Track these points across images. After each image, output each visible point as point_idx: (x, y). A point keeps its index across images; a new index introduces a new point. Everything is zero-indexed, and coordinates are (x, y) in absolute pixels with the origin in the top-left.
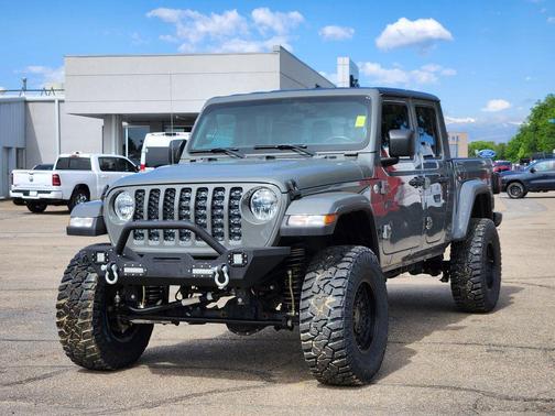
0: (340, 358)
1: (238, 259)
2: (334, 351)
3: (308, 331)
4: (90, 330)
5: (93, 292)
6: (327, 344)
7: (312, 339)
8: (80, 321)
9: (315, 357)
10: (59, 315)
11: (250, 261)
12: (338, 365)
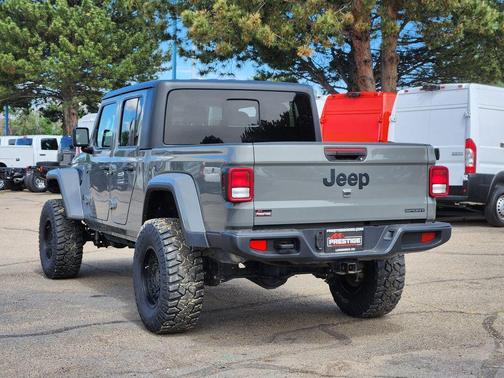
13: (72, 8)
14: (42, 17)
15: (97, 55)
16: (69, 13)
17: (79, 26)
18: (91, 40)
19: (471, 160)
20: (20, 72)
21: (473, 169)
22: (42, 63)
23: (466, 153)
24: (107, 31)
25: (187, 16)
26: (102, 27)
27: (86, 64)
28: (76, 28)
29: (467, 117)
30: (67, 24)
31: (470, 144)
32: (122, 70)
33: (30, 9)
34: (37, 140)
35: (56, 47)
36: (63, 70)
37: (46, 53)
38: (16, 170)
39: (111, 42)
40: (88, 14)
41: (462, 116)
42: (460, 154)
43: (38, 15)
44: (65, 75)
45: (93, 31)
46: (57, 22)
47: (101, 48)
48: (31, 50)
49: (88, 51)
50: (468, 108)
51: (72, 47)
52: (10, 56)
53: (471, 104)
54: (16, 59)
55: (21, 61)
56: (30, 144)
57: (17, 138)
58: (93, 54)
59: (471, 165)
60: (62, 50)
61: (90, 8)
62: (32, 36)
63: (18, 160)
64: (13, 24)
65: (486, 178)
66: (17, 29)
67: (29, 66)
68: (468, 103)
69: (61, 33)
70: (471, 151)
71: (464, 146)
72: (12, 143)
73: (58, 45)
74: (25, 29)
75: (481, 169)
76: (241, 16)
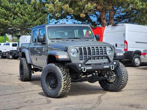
1: (115, 63)
13: (21, 5)
14: (13, 8)
15: (29, 19)
16: (20, 6)
17: (23, 10)
18: (27, 14)
19: (126, 47)
20: (7, 24)
21: (127, 50)
22: (13, 21)
23: (125, 45)
24: (32, 11)
25: (47, 6)
26: (30, 10)
27: (26, 21)
28: (23, 11)
29: (125, 34)
30: (20, 10)
31: (126, 42)
32: (36, 23)
33: (9, 6)
34: (11, 44)
35: (17, 17)
36: (19, 23)
37: (14, 19)
38: (4, 52)
39: (33, 15)
40: (26, 7)
41: (123, 34)
42: (123, 45)
43: (12, 7)
44: (20, 25)
45: (28, 12)
46: (17, 9)
47: (30, 16)
48: (9, 18)
49: (26, 18)
50: (125, 31)
51: (21, 16)
52: (4, 19)
53: (126, 30)
54: (6, 20)
55: (7, 21)
56: (9, 45)
57: (5, 43)
58: (28, 18)
59: (126, 48)
60: (19, 17)
61: (26, 5)
62: (10, 13)
63: (5, 50)
64: (4, 10)
65: (131, 52)
66: (6, 12)
67: (9, 22)
68: (125, 30)
69: (18, 12)
70: (126, 44)
71: (124, 43)
72: (4, 45)
73: (17, 16)
74: (8, 12)
75: (129, 50)
76: (63, 5)
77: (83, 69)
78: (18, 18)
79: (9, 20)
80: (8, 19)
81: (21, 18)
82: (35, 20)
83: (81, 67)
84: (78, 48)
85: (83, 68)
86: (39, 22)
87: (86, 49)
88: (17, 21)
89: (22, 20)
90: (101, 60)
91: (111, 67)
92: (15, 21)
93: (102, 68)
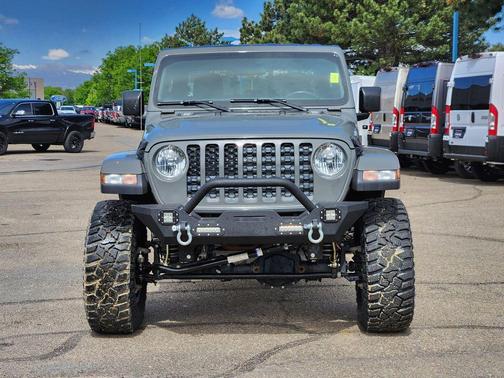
0: (406, 307)
1: (331, 215)
2: (403, 300)
3: (377, 282)
4: (127, 293)
5: (129, 253)
6: (396, 295)
7: (381, 290)
8: (116, 284)
9: (382, 308)
10: (89, 279)
11: (344, 216)
12: (401, 313)
77: (179, 234)
78: (365, 13)
79: (335, 22)
80: (333, 20)
81: (376, 13)
82: (425, 18)
83: (171, 225)
84: (183, 146)
85: (179, 227)
86: (440, 24)
87: (217, 150)
88: (361, 22)
89: (380, 20)
90: (284, 199)
91: (308, 230)
92: (356, 25)
93: (270, 233)
